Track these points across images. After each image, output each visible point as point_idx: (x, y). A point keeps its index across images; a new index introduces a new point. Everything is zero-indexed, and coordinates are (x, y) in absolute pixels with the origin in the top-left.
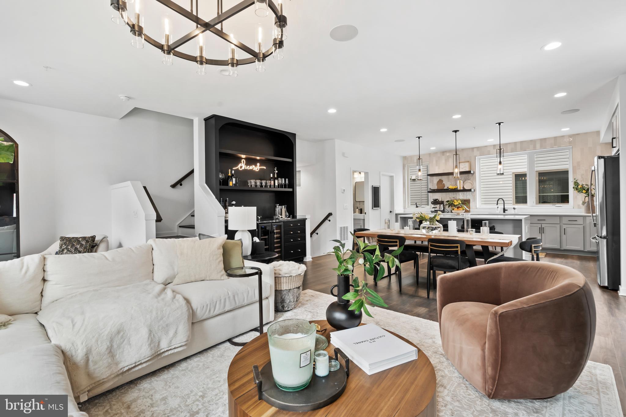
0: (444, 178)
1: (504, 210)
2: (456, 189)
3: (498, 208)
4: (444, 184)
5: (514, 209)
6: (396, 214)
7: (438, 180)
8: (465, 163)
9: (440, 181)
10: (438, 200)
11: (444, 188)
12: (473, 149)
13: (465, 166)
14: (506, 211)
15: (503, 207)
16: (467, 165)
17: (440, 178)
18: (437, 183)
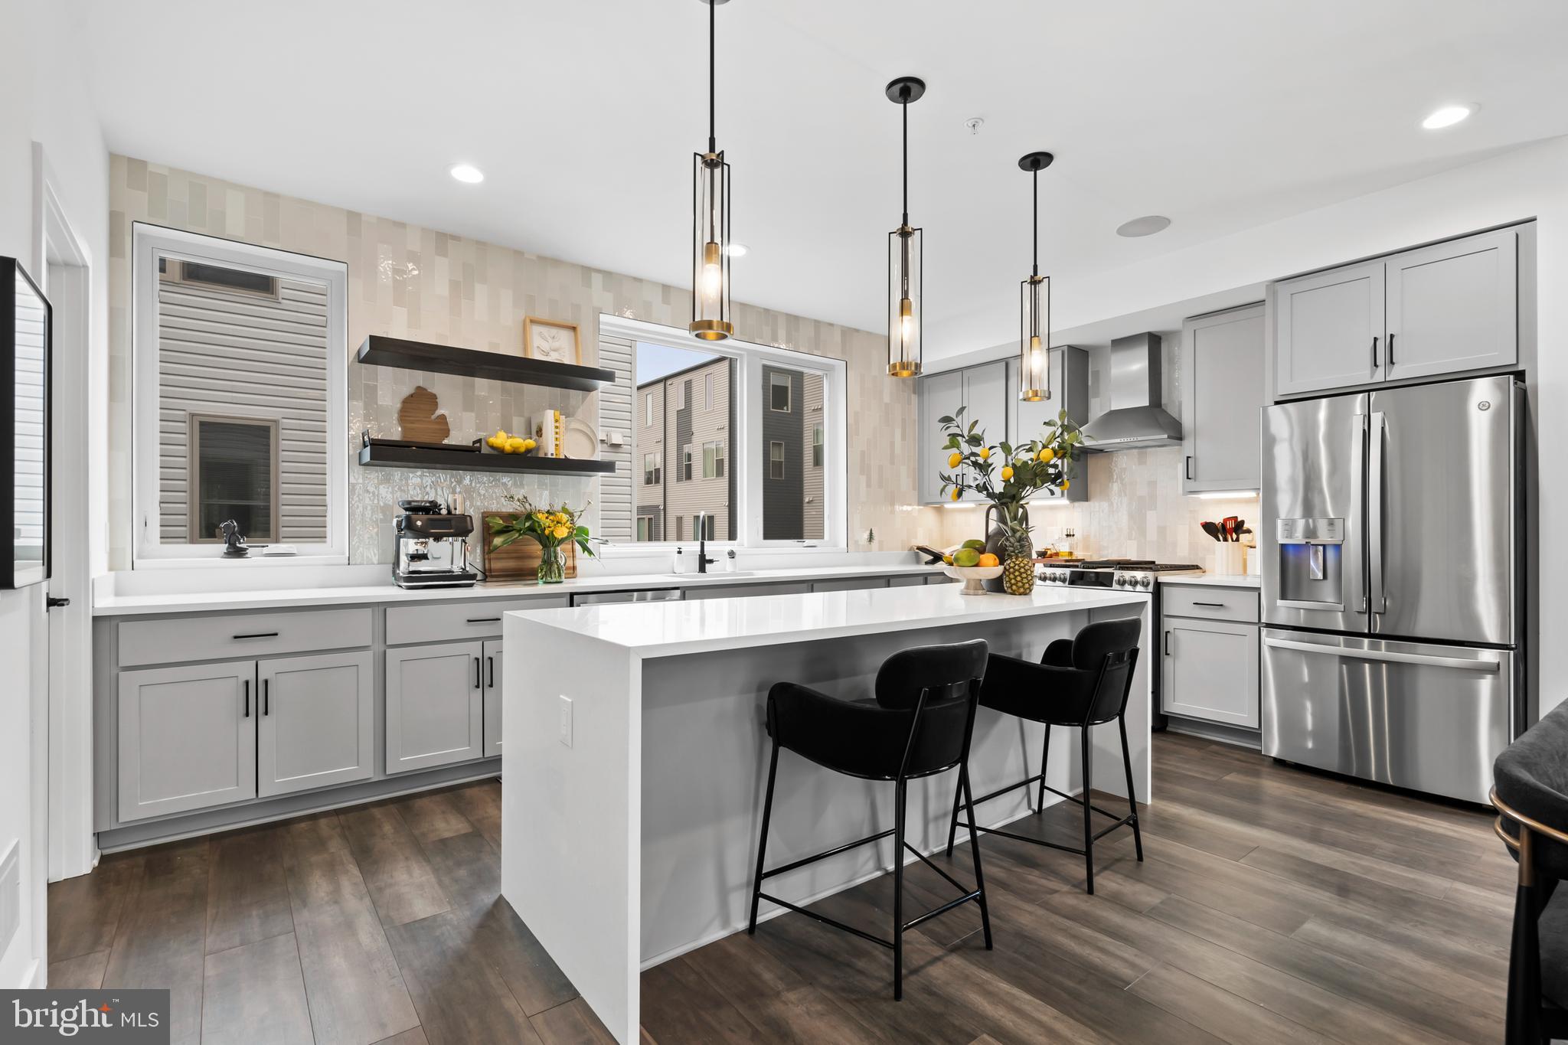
0: (443, 385)
1: (703, 562)
2: (533, 454)
3: (680, 552)
4: (443, 417)
5: (732, 554)
6: (95, 619)
7: (407, 390)
8: (554, 331)
9: (420, 402)
10: (449, 512)
11: (446, 442)
12: (587, 271)
13: (556, 344)
14: (708, 566)
15: (699, 549)
16: (564, 338)
17: (416, 378)
18: (399, 406)
